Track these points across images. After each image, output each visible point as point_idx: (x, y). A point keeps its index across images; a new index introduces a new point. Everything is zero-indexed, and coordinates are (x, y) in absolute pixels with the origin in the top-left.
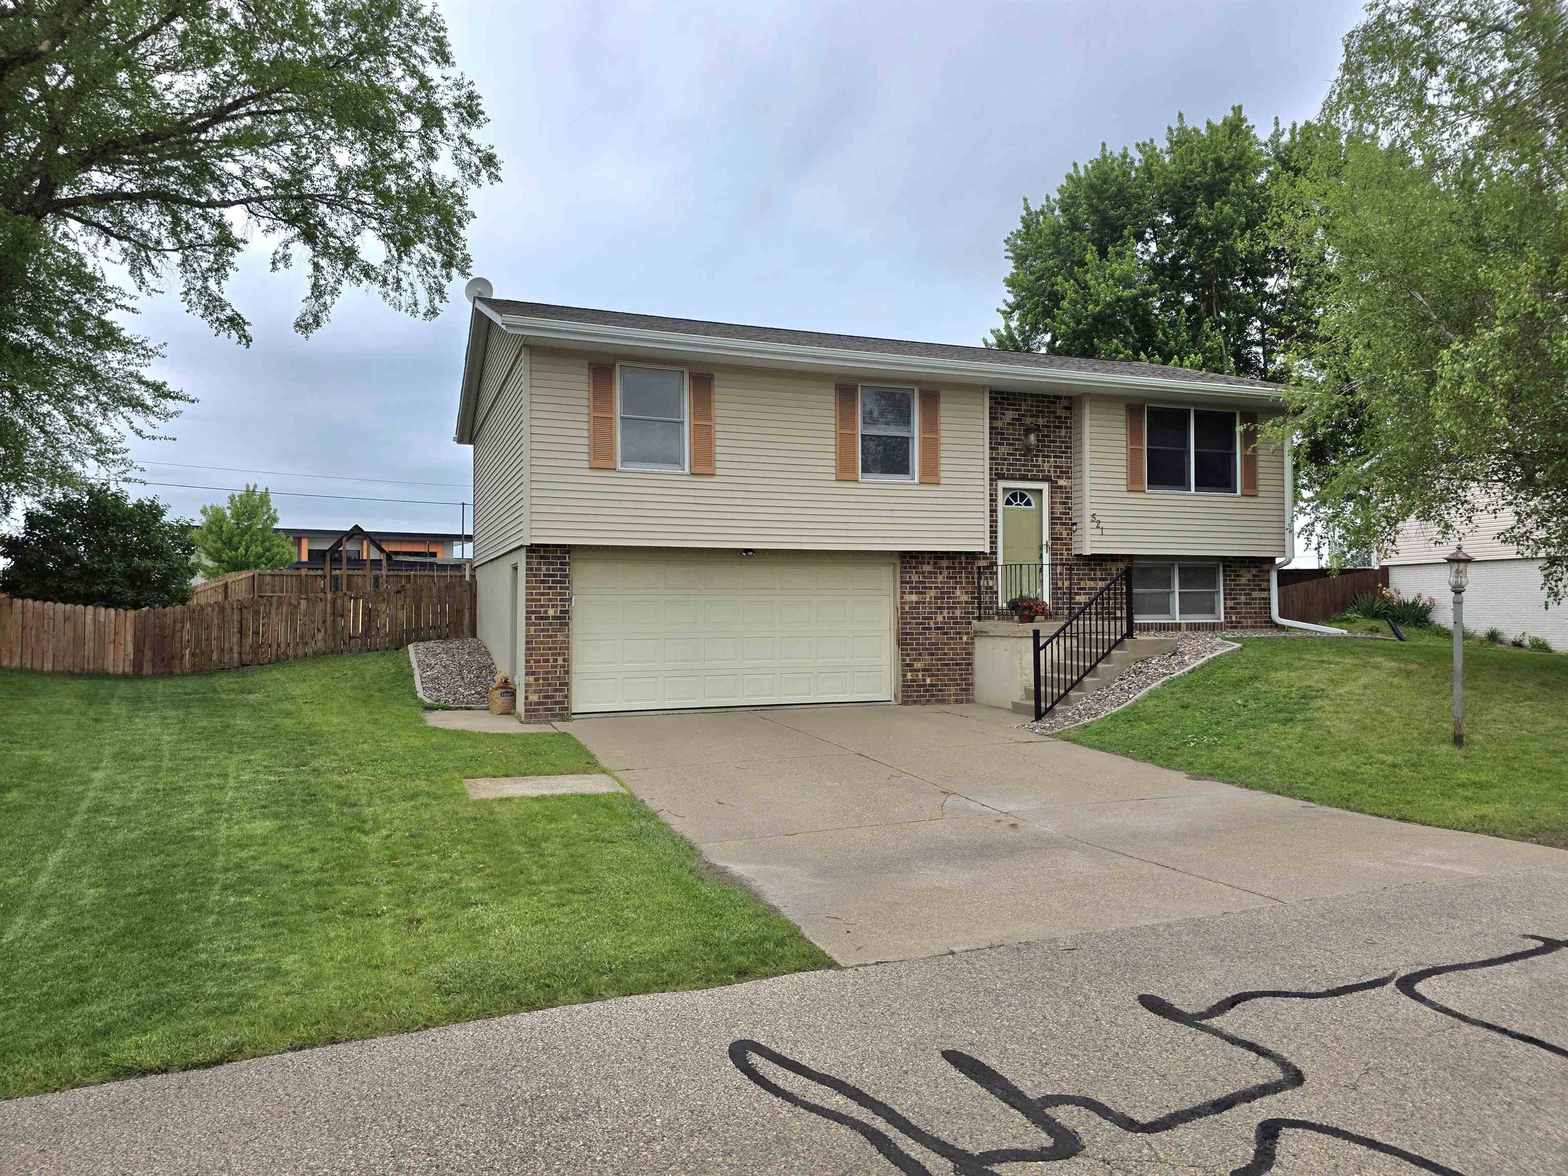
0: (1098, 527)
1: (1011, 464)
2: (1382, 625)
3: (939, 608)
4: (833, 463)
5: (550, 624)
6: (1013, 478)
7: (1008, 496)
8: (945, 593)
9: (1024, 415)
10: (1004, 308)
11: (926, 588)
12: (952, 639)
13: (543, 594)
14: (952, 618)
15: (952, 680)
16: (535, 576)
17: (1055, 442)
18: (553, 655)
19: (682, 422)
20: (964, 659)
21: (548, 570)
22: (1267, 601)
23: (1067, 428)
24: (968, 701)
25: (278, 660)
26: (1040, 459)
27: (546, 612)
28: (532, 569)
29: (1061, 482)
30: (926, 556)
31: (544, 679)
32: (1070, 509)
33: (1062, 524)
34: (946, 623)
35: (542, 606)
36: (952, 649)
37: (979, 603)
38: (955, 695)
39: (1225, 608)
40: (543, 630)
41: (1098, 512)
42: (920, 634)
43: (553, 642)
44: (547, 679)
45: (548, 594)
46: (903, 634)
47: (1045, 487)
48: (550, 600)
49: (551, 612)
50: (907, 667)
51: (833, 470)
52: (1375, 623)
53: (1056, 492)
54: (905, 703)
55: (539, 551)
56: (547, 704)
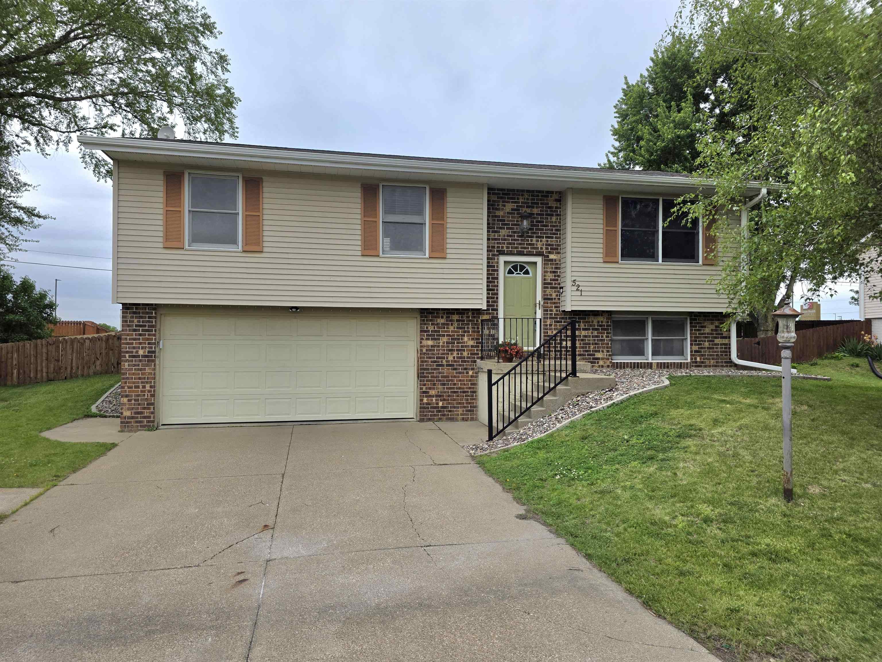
0: (577, 290)
1: (510, 244)
2: (863, 362)
3: (450, 350)
4: (359, 243)
5: (140, 361)
6: (511, 254)
7: (510, 267)
8: (455, 339)
9: (521, 206)
10: (613, 150)
11: (440, 335)
12: (460, 373)
13: (135, 339)
14: (461, 358)
15: (460, 403)
16: (129, 326)
17: (547, 226)
18: (142, 383)
19: (238, 214)
20: (470, 388)
21: (139, 322)
22: (728, 347)
23: (557, 215)
24: (472, 419)
25: (71, 377)
26: (534, 239)
27: (137, 352)
28: (126, 321)
29: (552, 256)
30: (441, 312)
31: (135, 400)
32: (559, 276)
33: (551, 288)
34: (455, 361)
35: (134, 348)
36: (460, 381)
37: (482, 347)
38: (462, 415)
39: (691, 352)
40: (135, 365)
41: (578, 279)
42: (435, 369)
43: (142, 374)
44: (138, 400)
45: (139, 339)
46: (421, 369)
47: (539, 260)
48: (140, 343)
49: (141, 352)
50: (424, 393)
51: (359, 248)
52: (856, 361)
53: (547, 264)
54: (421, 420)
55: (132, 309)
56: (137, 418)
